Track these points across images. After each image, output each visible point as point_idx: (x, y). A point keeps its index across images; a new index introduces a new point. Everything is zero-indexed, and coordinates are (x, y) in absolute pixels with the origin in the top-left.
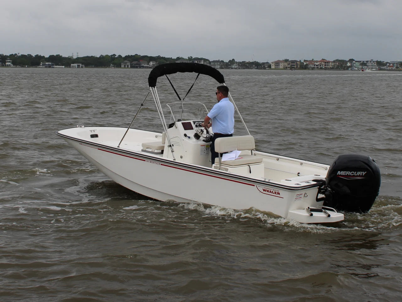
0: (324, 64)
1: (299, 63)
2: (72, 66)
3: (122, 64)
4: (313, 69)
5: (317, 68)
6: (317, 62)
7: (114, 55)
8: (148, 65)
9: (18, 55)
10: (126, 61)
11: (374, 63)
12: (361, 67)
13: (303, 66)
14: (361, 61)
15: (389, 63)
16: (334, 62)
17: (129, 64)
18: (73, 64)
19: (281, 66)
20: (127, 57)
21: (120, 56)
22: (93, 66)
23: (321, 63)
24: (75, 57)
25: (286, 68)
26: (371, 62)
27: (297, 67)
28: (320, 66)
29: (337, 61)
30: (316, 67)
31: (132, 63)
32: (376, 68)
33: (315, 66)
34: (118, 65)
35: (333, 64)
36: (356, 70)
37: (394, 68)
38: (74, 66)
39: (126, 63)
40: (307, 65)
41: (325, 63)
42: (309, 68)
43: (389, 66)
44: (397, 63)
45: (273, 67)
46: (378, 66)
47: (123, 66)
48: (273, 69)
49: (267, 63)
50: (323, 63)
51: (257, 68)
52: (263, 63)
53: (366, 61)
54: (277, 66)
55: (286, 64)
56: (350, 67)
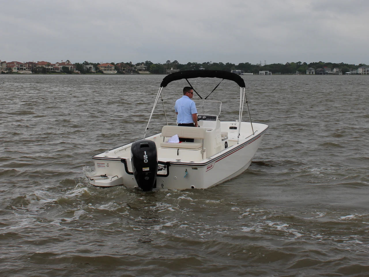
2: (260, 73)
3: (307, 71)
7: (300, 62)
8: (332, 71)
9: (210, 63)
10: (311, 68)
17: (314, 71)
18: (261, 71)
20: (312, 65)
21: (305, 63)
22: (280, 73)
24: (263, 65)
31: (316, 70)
34: (303, 72)
38: (262, 73)
39: (311, 70)
47: (308, 73)
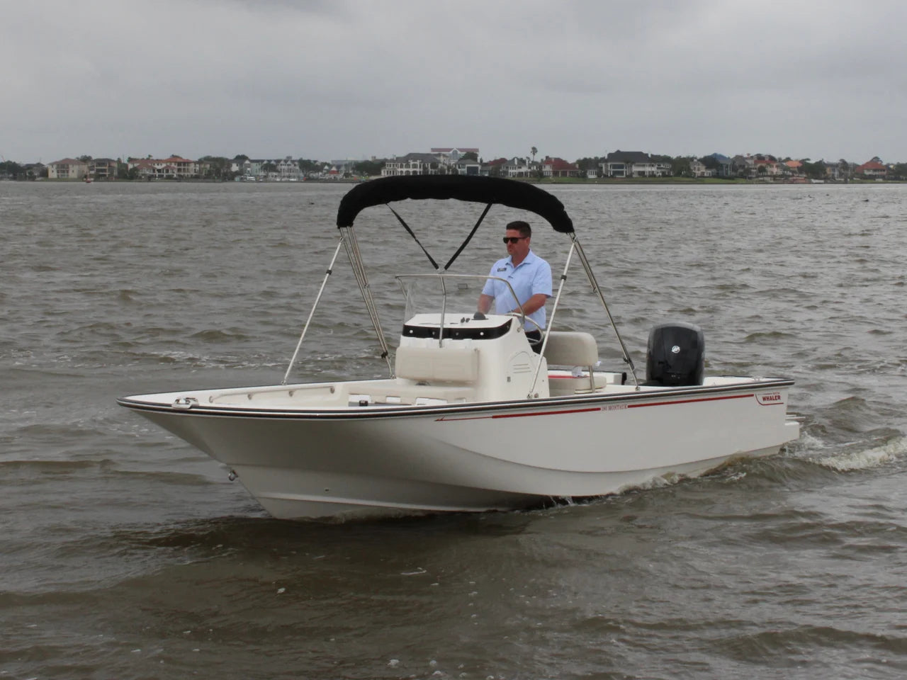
0: (176, 167)
1: (116, 165)
4: (150, 178)
5: (160, 176)
6: (159, 162)
11: (293, 165)
12: (262, 174)
13: (127, 173)
14: (262, 161)
15: (328, 165)
16: (200, 162)
19: (74, 172)
23: (168, 164)
25: (86, 177)
26: (286, 161)
27: (111, 174)
28: (167, 171)
29: (208, 159)
30: (157, 174)
32: (299, 177)
33: (154, 171)
35: (198, 168)
36: (253, 182)
37: (340, 176)
40: (135, 169)
41: (179, 164)
42: (140, 178)
43: (329, 172)
44: (346, 165)
45: (53, 174)
46: (303, 172)
48: (53, 180)
49: (39, 165)
50: (173, 165)
51: (14, 178)
52: (29, 167)
53: (275, 161)
54: (64, 172)
55: (85, 168)
56: (237, 173)
